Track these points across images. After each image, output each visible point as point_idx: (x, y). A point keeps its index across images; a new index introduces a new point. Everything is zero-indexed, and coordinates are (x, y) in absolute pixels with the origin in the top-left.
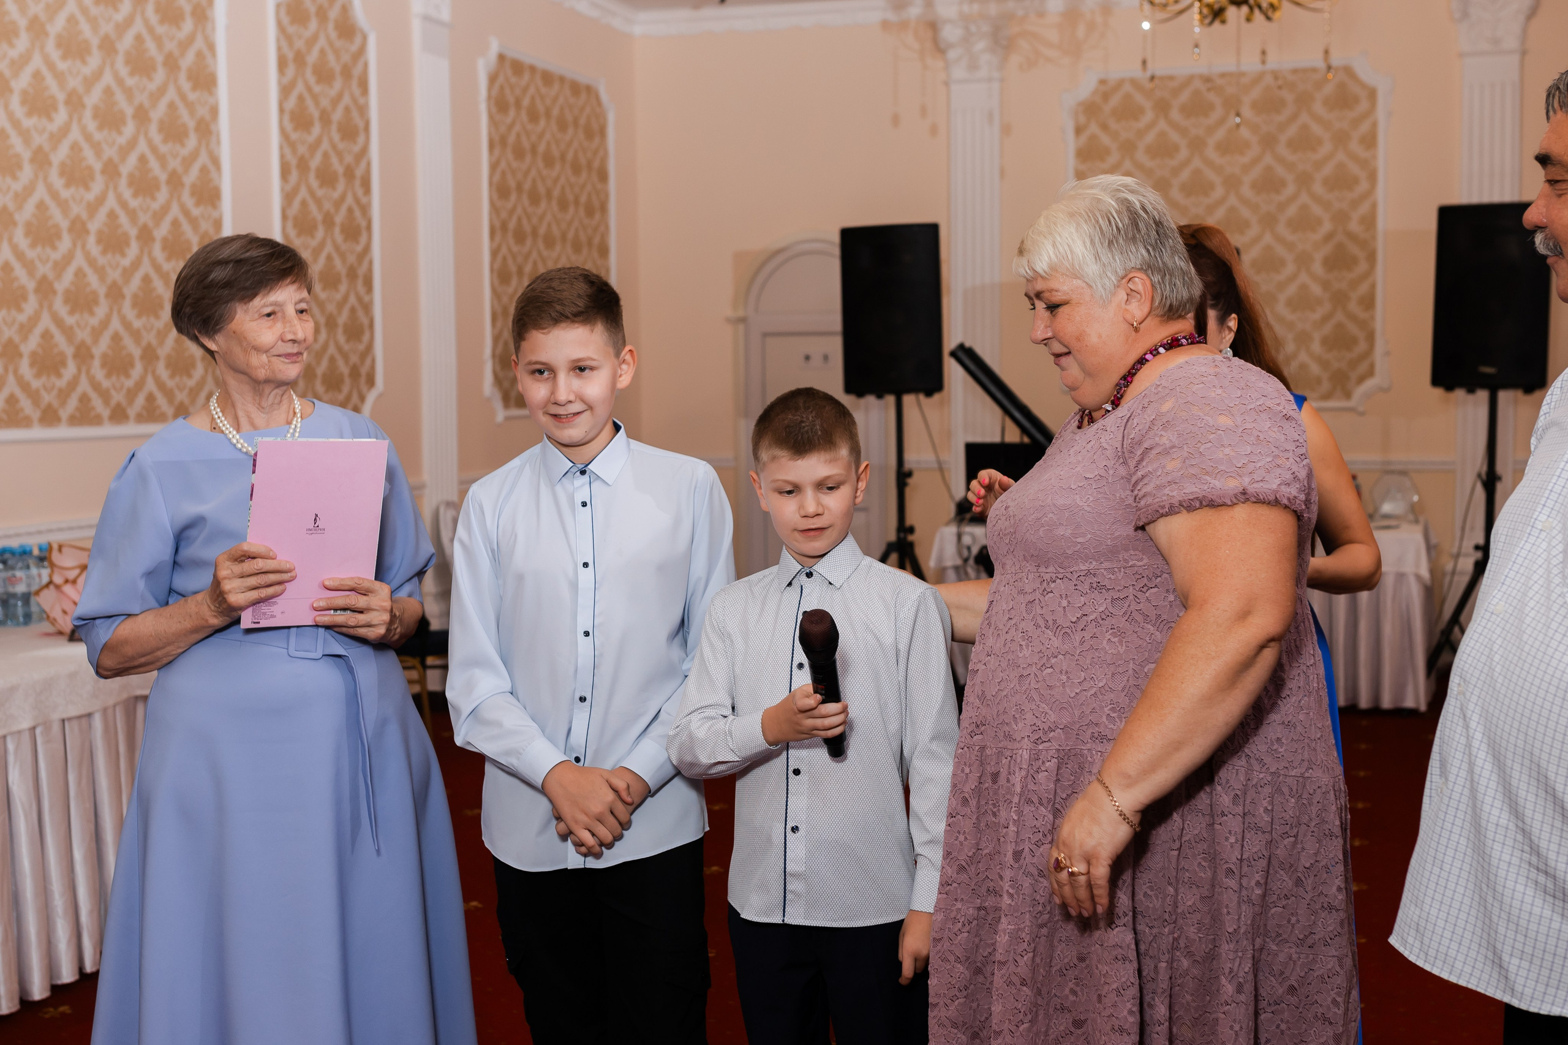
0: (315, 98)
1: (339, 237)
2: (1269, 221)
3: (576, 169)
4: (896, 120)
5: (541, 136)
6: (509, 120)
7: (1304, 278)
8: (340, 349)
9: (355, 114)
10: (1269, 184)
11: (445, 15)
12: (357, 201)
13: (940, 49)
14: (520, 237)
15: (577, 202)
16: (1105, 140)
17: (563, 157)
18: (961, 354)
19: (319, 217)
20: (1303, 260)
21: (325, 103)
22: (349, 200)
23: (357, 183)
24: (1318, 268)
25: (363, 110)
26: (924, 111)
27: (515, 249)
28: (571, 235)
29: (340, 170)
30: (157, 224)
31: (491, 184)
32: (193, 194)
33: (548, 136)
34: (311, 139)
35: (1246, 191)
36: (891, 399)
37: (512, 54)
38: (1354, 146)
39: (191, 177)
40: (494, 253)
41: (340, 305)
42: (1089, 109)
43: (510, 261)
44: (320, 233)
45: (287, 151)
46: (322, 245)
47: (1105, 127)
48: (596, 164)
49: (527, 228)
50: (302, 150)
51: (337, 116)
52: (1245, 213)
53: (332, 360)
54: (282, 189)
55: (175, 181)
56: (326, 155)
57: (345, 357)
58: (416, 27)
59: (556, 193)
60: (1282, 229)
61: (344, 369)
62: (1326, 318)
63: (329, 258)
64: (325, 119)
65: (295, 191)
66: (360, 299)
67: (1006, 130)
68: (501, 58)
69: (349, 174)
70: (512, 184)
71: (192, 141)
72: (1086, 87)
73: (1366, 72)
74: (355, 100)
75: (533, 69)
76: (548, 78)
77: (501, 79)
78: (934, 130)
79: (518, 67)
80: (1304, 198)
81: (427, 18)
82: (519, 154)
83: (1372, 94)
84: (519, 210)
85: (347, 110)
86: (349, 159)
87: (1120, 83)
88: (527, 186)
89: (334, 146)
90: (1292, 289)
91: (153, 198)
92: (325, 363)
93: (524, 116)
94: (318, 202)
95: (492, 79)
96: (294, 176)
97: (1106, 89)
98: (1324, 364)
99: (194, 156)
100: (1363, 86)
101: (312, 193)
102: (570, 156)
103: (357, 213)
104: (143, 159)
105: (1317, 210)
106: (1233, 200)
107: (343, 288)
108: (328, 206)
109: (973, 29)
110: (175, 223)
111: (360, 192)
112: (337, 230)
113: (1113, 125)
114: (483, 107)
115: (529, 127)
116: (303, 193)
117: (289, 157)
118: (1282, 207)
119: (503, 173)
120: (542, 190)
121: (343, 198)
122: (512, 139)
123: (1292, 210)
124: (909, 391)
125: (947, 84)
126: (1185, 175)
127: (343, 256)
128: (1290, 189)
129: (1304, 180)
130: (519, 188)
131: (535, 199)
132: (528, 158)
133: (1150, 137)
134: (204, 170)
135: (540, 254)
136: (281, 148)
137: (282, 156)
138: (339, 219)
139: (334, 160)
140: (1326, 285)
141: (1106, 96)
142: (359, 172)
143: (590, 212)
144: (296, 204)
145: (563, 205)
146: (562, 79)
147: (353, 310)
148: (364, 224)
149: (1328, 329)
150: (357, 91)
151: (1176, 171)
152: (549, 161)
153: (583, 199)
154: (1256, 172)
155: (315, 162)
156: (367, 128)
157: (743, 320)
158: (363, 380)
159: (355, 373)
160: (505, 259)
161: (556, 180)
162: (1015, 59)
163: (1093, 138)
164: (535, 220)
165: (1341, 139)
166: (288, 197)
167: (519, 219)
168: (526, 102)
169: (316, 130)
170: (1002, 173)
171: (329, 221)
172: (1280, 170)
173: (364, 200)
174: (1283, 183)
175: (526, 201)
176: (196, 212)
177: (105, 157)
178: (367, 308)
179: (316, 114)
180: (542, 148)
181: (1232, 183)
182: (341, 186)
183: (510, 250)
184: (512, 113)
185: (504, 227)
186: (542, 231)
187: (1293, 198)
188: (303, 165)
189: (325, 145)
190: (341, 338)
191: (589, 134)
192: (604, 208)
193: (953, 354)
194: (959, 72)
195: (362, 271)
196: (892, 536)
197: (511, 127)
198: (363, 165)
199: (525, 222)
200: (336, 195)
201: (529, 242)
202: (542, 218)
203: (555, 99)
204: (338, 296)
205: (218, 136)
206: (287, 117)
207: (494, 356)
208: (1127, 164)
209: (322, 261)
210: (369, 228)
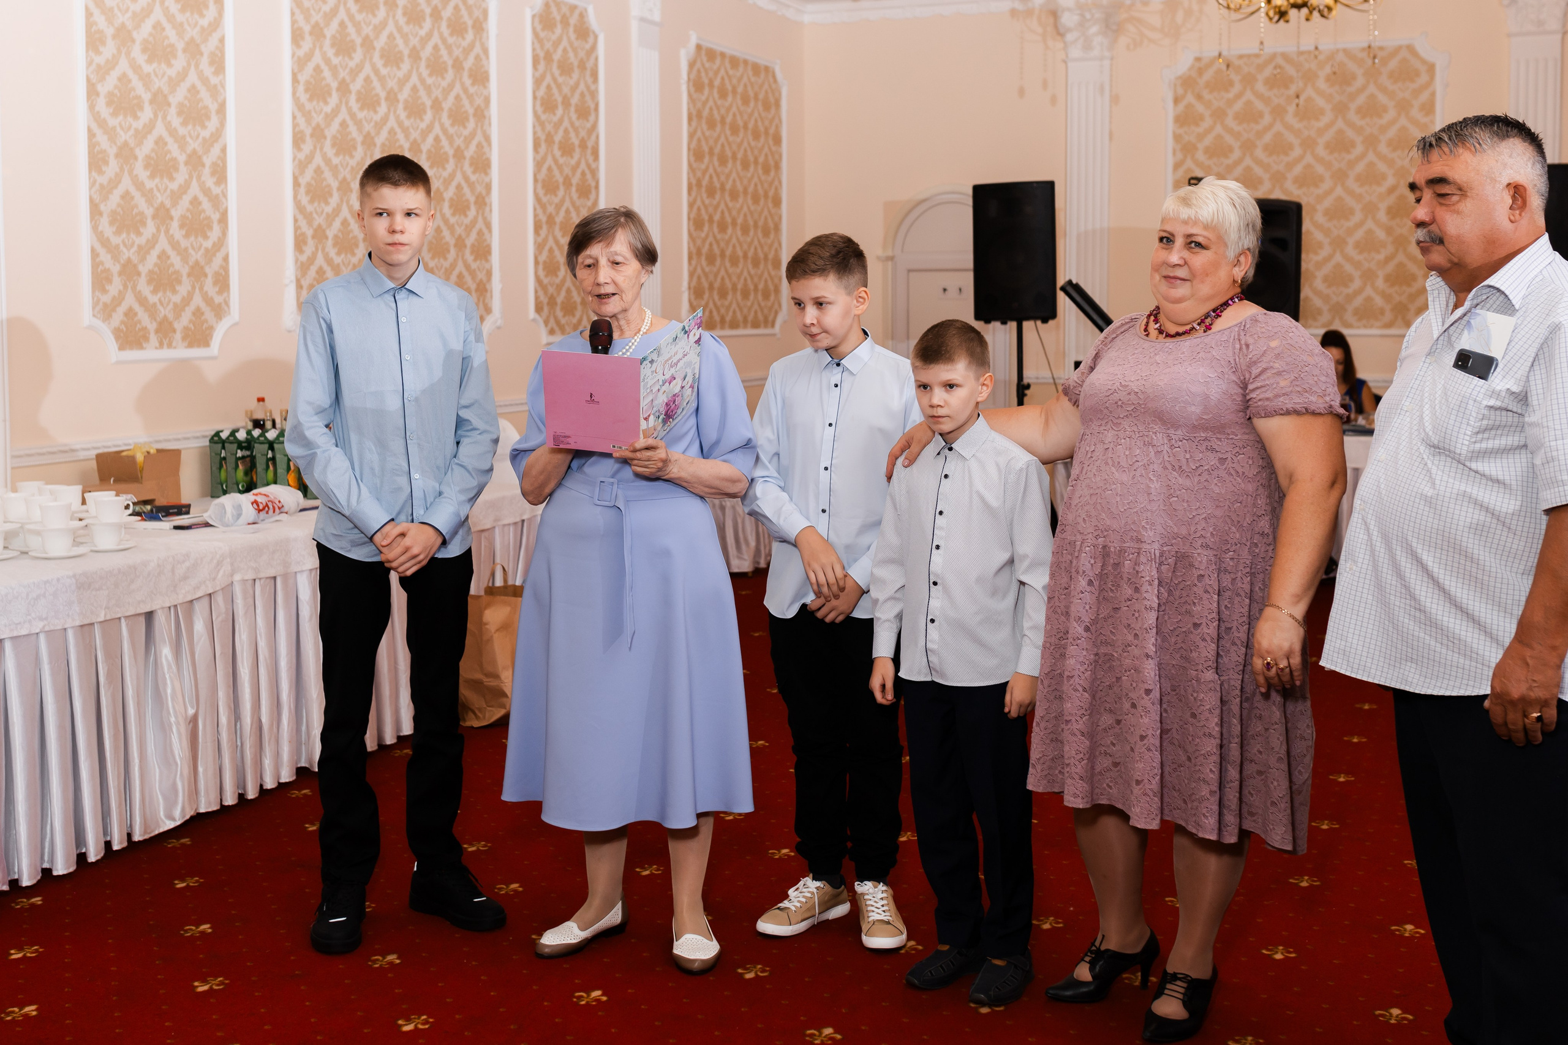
0: (559, 86)
1: (575, 195)
2: (1340, 176)
3: (756, 135)
4: (1022, 92)
5: (728, 110)
6: (704, 98)
7: (1370, 224)
9: (588, 98)
10: (1341, 145)
11: (657, 17)
12: (589, 166)
13: (1059, 32)
14: (711, 192)
15: (756, 162)
16: (1200, 108)
17: (746, 127)
18: (1069, 289)
19: (561, 180)
20: (1370, 209)
21: (566, 90)
22: (583, 166)
23: (589, 151)
24: (1382, 216)
25: (594, 94)
26: (1045, 85)
28: (751, 189)
29: (577, 142)
30: (446, 189)
31: (689, 148)
32: (471, 164)
33: (734, 109)
34: (555, 119)
35: (1321, 151)
36: (1013, 325)
37: (706, 44)
38: (1415, 112)
39: (470, 152)
40: (691, 205)
42: (1187, 82)
43: (703, 211)
44: (561, 192)
45: (538, 129)
46: (562, 201)
47: (1199, 97)
48: (772, 131)
49: (717, 184)
50: (549, 127)
51: (575, 100)
52: (1320, 169)
54: (534, 159)
55: (459, 155)
56: (566, 131)
58: (634, 26)
59: (740, 155)
60: (1351, 183)
62: (1388, 260)
64: (566, 102)
65: (544, 159)
67: (1115, 99)
68: (699, 47)
69: (583, 145)
70: (706, 149)
71: (471, 124)
72: (1184, 64)
73: (1425, 50)
74: (588, 87)
75: (723, 55)
76: (734, 62)
77: (698, 65)
78: (1054, 100)
79: (711, 54)
80: (1371, 157)
81: (643, 20)
82: (711, 124)
83: (1431, 68)
84: (711, 170)
85: (582, 95)
86: (583, 133)
87: (1211, 60)
88: (717, 150)
89: (572, 124)
90: (1359, 234)
91: (444, 169)
93: (715, 94)
94: (560, 168)
95: (691, 65)
96: (543, 148)
97: (1200, 66)
98: (1387, 297)
99: (473, 135)
100: (1424, 62)
101: (556, 161)
102: (751, 125)
103: (589, 176)
104: (437, 139)
105: (1382, 167)
106: (1309, 159)
108: (567, 171)
109: (1088, 16)
110: (459, 187)
111: (591, 159)
112: (574, 189)
113: (1206, 95)
114: (684, 88)
115: (719, 102)
116: (549, 161)
117: (540, 134)
118: (1351, 164)
119: (699, 140)
120: (729, 153)
121: (578, 164)
122: (706, 113)
123: (1360, 167)
124: (1028, 319)
125: (1065, 62)
126: (1268, 138)
128: (1359, 149)
129: (1371, 142)
130: (711, 152)
131: (723, 161)
132: (718, 128)
133: (1238, 106)
134: (479, 146)
135: (727, 205)
136: (534, 127)
137: (535, 133)
138: (575, 181)
139: (572, 135)
140: (1389, 231)
141: (1201, 72)
142: (590, 144)
143: (767, 170)
144: (544, 170)
145: (745, 165)
146: (746, 62)
148: (593, 184)
149: (1390, 267)
150: (589, 80)
151: (1260, 134)
152: (735, 130)
153: (761, 159)
154: (1329, 135)
155: (558, 137)
156: (596, 109)
157: (891, 258)
160: (699, 209)
161: (740, 145)
162: (1123, 41)
163: (1189, 106)
164: (723, 178)
165: (1403, 107)
166: (538, 165)
167: (711, 178)
168: (717, 82)
169: (560, 111)
170: (1111, 136)
171: (567, 183)
172: (1350, 133)
173: (594, 166)
174: (1353, 144)
175: (716, 162)
176: (473, 178)
177: (412, 138)
179: (560, 99)
180: (729, 119)
181: (1308, 144)
182: (577, 155)
183: (703, 202)
184: (706, 91)
185: (699, 184)
186: (728, 186)
187: (1362, 156)
188: (549, 139)
189: (566, 123)
191: (767, 106)
192: (777, 167)
193: (1063, 289)
194: (1075, 52)
197: (705, 103)
198: (593, 138)
199: (715, 179)
200: (573, 162)
201: (718, 196)
202: (728, 176)
203: (740, 80)
205: (490, 119)
206: (538, 103)
207: (689, 288)
208: (1219, 129)
209: (562, 213)
210: (597, 187)
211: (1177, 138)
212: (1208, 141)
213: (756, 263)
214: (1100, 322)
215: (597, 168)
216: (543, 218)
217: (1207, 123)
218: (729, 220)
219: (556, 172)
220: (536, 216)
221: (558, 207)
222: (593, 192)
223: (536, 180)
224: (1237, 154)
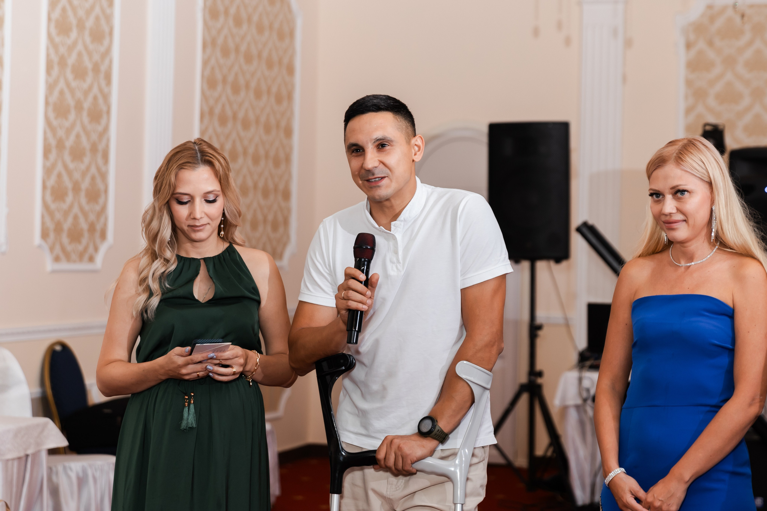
0: (75, 10)
1: (86, 119)
3: (270, 65)
4: (536, 32)
5: (243, 38)
6: (219, 25)
8: (81, 209)
9: (103, 22)
12: (101, 90)
15: (269, 92)
16: (711, 54)
17: (260, 55)
18: (585, 231)
19: (72, 104)
21: (81, 13)
22: (95, 90)
23: (102, 76)
25: (109, 19)
26: (559, 26)
27: (219, 130)
28: (263, 119)
29: (90, 66)
31: (203, 76)
33: (249, 38)
34: (69, 42)
36: (526, 263)
41: (84, 174)
42: (698, 29)
44: (72, 116)
45: (52, 51)
46: (73, 125)
47: (710, 43)
48: (286, 61)
49: (229, 113)
50: (63, 50)
51: (89, 23)
53: (76, 218)
54: (47, 82)
56: (80, 55)
57: (85, 215)
59: (253, 84)
61: (84, 225)
63: (78, 136)
64: (81, 26)
65: (56, 82)
66: (98, 169)
67: (628, 43)
69: (96, 69)
70: (219, 77)
72: (695, 11)
74: (103, 11)
78: (568, 41)
82: (226, 52)
84: (224, 99)
85: (97, 18)
86: (96, 57)
87: (724, 9)
88: (231, 78)
89: (86, 47)
92: (70, 220)
93: (231, 22)
94: (72, 91)
96: (56, 71)
97: (712, 13)
101: (68, 84)
102: (265, 54)
103: (101, 101)
107: (87, 160)
108: (79, 95)
111: (103, 83)
112: (85, 114)
113: (718, 43)
114: (199, 16)
115: (235, 31)
116: (62, 84)
117: (53, 56)
119: (213, 69)
120: (242, 81)
121: (90, 88)
122: (220, 41)
124: (542, 258)
125: (580, 4)
127: (88, 134)
130: (224, 80)
131: (236, 89)
132: (233, 56)
133: (748, 54)
136: (48, 49)
137: (48, 55)
138: (86, 105)
139: (86, 58)
141: (712, 19)
142: (103, 68)
143: (279, 100)
144: (56, 93)
145: (258, 94)
147: (93, 178)
148: (105, 109)
150: (105, 4)
152: (248, 58)
153: (274, 89)
155: (72, 60)
156: (111, 33)
158: (97, 235)
159: (92, 228)
161: (254, 74)
163: (700, 52)
164: (235, 107)
166: (50, 87)
167: (223, 106)
168: (233, 11)
169: (74, 34)
170: (624, 79)
171: (79, 107)
173: (106, 90)
175: (229, 90)
178: (104, 176)
179: (74, 22)
180: (243, 48)
182: (89, 79)
184: (222, 19)
185: (211, 112)
186: (241, 115)
188: (62, 62)
189: (80, 47)
190: (83, 200)
191: (281, 36)
192: (290, 97)
193: (579, 230)
195: (101, 147)
196: (523, 378)
197: (220, 31)
198: (107, 62)
199: (228, 108)
200: (85, 86)
201: (230, 125)
202: (241, 105)
204: (83, 167)
206: (53, 25)
208: (729, 76)
209: (72, 138)
210: (108, 112)
211: (689, 83)
212: (718, 87)
213: (266, 194)
214: (615, 264)
215: (110, 93)
216: (53, 142)
217: (717, 70)
218: (239, 149)
219: (68, 96)
220: (45, 139)
221: (68, 131)
222: (105, 116)
223: (47, 103)
224: (746, 101)
